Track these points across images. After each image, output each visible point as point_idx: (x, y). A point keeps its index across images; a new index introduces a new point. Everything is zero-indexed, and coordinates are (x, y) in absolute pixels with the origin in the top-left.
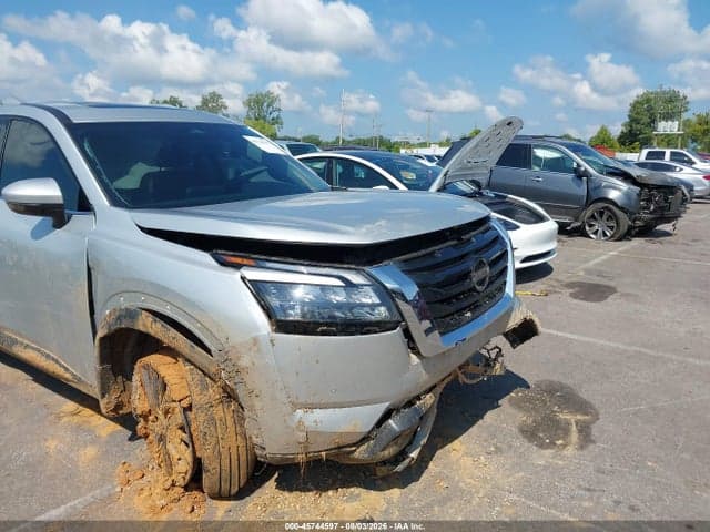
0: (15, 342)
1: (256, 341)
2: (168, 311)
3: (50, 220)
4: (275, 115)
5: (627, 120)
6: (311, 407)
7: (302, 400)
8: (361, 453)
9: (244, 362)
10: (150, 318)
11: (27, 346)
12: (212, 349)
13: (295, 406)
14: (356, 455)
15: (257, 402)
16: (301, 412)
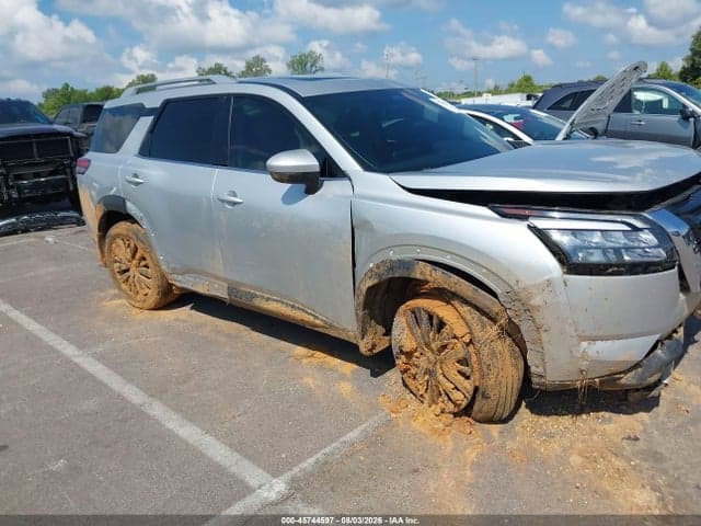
0: (254, 296)
1: (549, 283)
2: (448, 260)
3: (302, 187)
5: (689, 53)
6: (594, 339)
7: (587, 334)
8: (628, 380)
9: (536, 301)
10: (429, 267)
11: (267, 300)
12: (498, 291)
13: (583, 338)
14: (623, 381)
15: (544, 336)
16: (584, 344)
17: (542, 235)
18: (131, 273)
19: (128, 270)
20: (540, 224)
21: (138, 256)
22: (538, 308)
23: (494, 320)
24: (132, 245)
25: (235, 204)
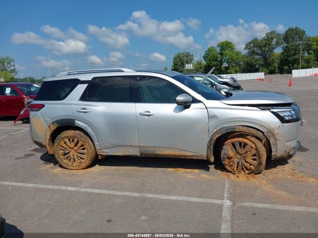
1: (278, 127)
2: (248, 124)
4: (12, 68)
5: (173, 64)
7: (287, 140)
9: (276, 132)
10: (241, 127)
12: (264, 131)
15: (278, 142)
16: (287, 143)
17: (275, 114)
18: (71, 154)
19: (68, 153)
20: (275, 110)
21: (79, 145)
22: (276, 134)
23: (261, 141)
24: (76, 140)
25: (149, 115)
